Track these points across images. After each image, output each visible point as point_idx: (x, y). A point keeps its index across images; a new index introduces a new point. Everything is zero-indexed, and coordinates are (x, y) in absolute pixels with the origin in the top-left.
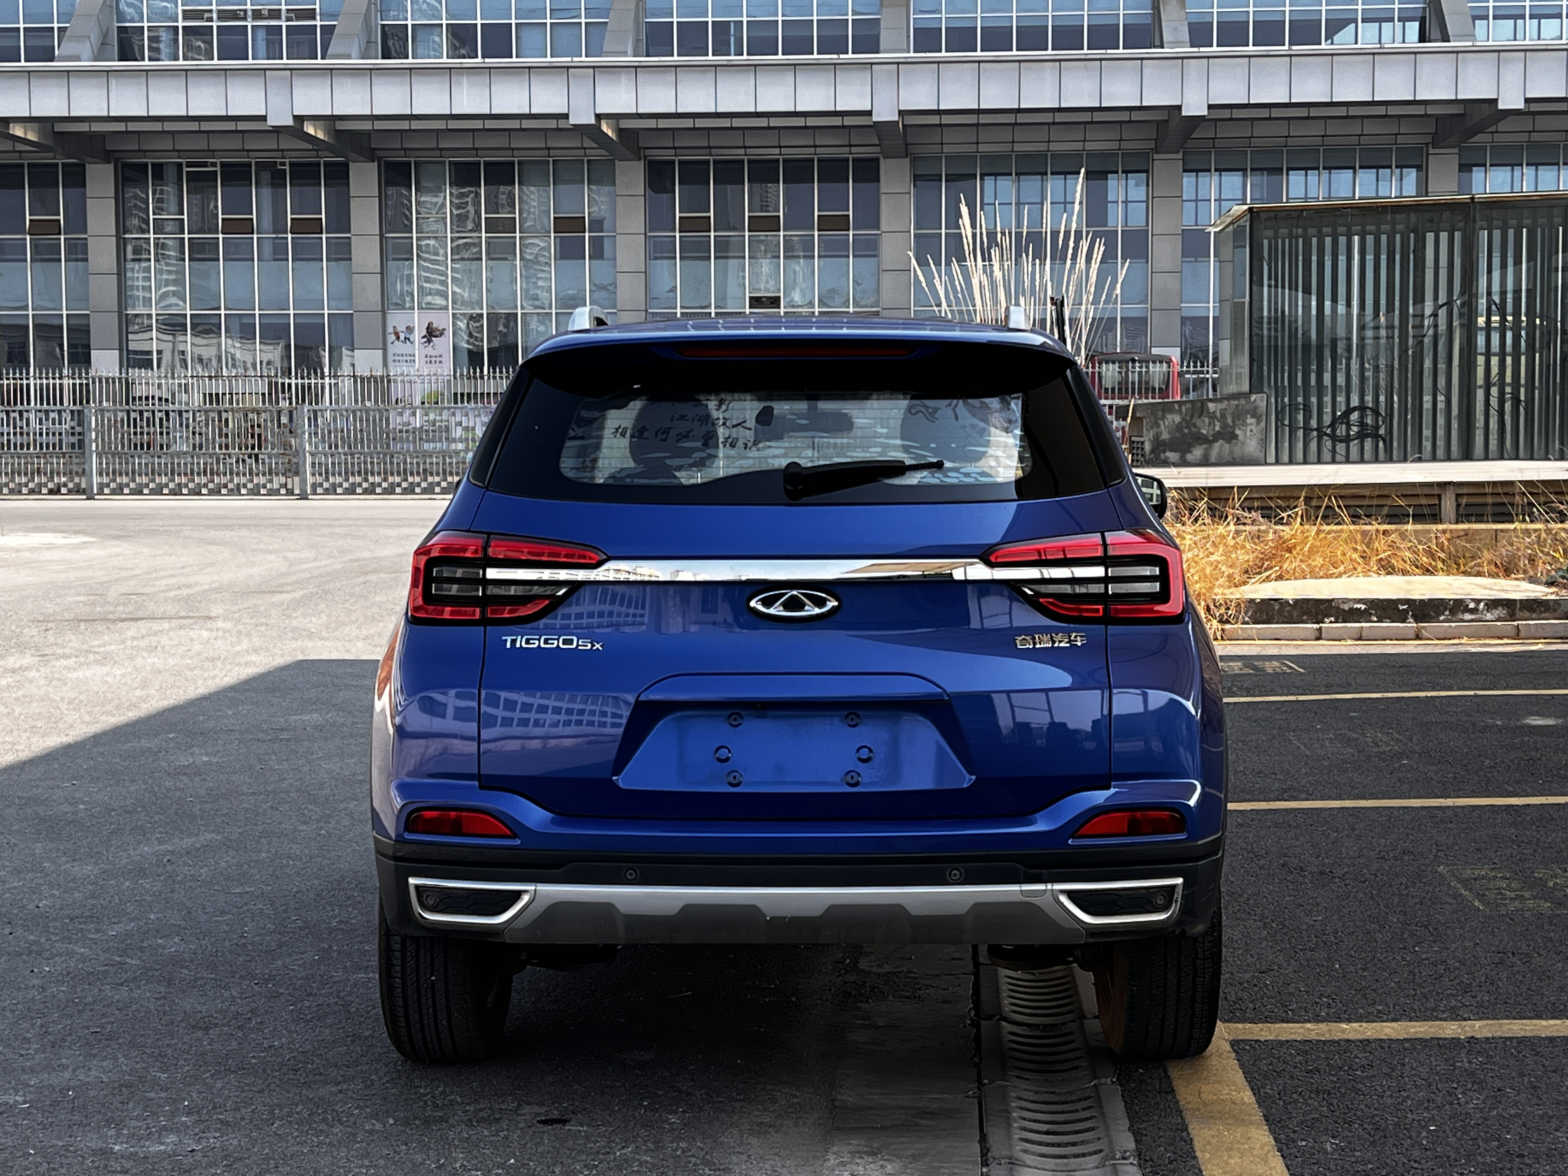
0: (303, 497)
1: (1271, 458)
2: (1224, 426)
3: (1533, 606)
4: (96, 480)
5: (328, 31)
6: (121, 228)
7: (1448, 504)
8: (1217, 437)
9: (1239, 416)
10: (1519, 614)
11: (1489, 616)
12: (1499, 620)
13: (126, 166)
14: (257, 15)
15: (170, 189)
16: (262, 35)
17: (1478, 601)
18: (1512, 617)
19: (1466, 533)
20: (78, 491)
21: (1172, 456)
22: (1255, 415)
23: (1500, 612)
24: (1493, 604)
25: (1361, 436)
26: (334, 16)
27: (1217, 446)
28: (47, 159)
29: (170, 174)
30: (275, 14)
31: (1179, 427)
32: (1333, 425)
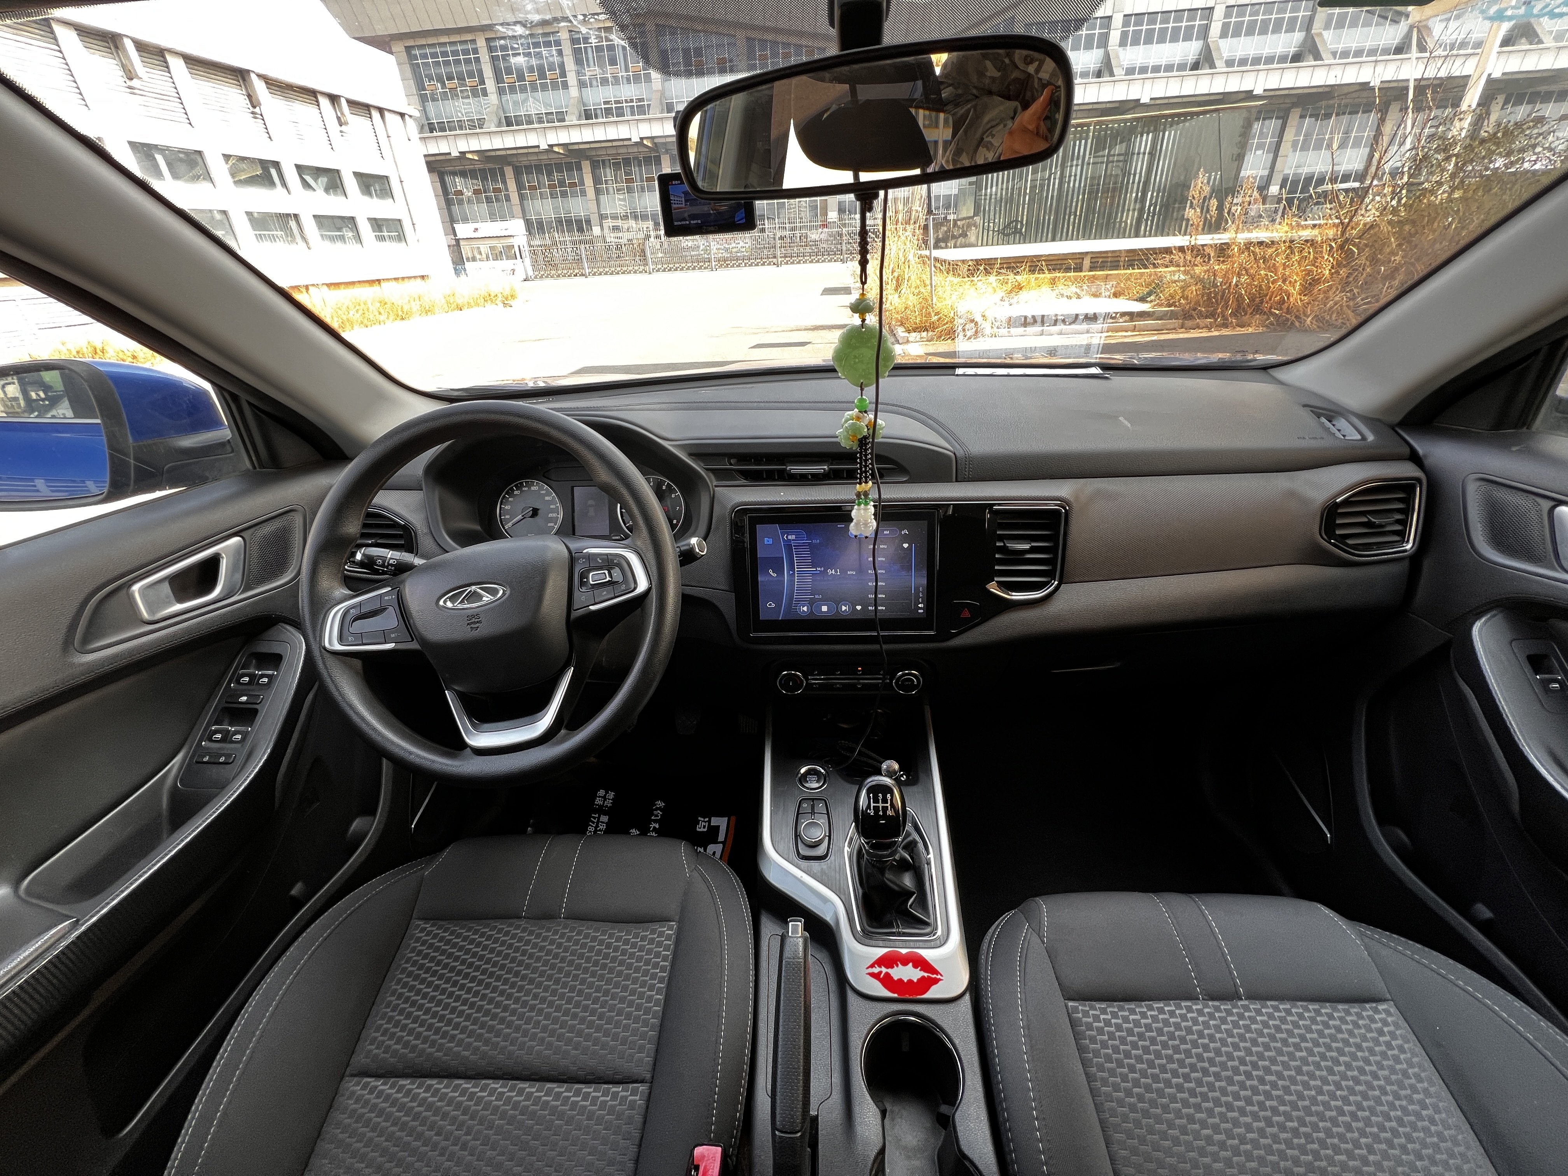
0: (650, 273)
1: (980, 244)
2: (963, 231)
3: (1142, 315)
4: (587, 271)
5: (649, 105)
6: (595, 183)
7: (1087, 263)
8: (960, 235)
9: (969, 226)
10: (1135, 319)
11: (1121, 320)
12: (1125, 322)
13: (594, 161)
14: (626, 101)
15: (608, 170)
16: (629, 109)
17: (1116, 313)
18: (1132, 320)
19: (1094, 276)
20: (582, 275)
21: (943, 245)
22: (975, 225)
23: (1127, 318)
24: (1123, 314)
25: (1015, 233)
26: (650, 100)
27: (959, 240)
28: (569, 160)
29: (607, 164)
30: (632, 101)
31: (946, 232)
32: (1004, 229)
